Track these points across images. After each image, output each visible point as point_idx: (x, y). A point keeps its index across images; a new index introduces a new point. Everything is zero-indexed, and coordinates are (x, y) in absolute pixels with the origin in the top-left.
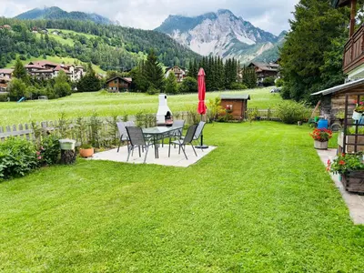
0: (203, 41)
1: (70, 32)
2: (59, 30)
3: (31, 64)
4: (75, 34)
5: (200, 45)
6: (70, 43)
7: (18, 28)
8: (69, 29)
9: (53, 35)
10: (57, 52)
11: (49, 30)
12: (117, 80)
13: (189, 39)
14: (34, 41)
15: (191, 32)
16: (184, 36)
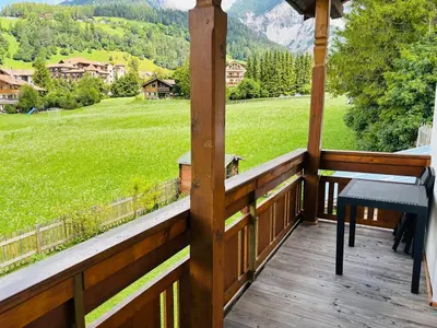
0: (282, 25)
1: (121, 19)
2: (107, 18)
3: (62, 62)
4: (126, 21)
5: (280, 30)
6: (120, 33)
7: (60, 17)
8: (119, 16)
9: (101, 24)
10: (104, 45)
11: (97, 18)
12: (156, 83)
13: (265, 24)
14: (77, 32)
15: (269, 15)
16: (260, 21)
